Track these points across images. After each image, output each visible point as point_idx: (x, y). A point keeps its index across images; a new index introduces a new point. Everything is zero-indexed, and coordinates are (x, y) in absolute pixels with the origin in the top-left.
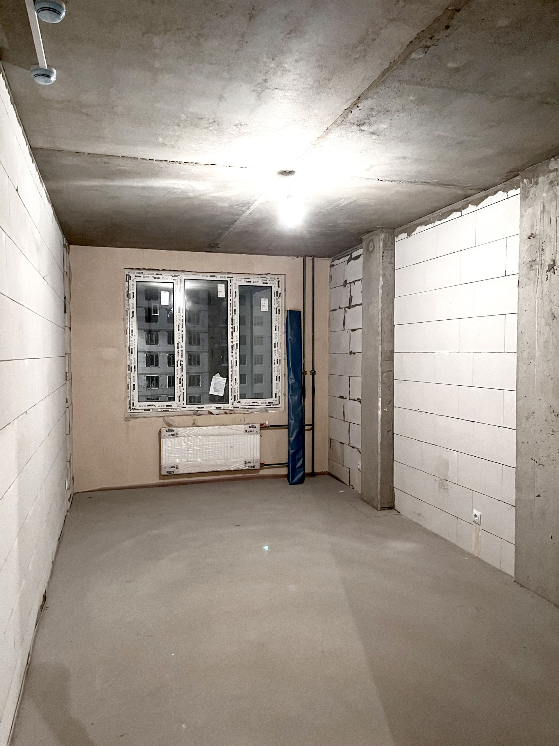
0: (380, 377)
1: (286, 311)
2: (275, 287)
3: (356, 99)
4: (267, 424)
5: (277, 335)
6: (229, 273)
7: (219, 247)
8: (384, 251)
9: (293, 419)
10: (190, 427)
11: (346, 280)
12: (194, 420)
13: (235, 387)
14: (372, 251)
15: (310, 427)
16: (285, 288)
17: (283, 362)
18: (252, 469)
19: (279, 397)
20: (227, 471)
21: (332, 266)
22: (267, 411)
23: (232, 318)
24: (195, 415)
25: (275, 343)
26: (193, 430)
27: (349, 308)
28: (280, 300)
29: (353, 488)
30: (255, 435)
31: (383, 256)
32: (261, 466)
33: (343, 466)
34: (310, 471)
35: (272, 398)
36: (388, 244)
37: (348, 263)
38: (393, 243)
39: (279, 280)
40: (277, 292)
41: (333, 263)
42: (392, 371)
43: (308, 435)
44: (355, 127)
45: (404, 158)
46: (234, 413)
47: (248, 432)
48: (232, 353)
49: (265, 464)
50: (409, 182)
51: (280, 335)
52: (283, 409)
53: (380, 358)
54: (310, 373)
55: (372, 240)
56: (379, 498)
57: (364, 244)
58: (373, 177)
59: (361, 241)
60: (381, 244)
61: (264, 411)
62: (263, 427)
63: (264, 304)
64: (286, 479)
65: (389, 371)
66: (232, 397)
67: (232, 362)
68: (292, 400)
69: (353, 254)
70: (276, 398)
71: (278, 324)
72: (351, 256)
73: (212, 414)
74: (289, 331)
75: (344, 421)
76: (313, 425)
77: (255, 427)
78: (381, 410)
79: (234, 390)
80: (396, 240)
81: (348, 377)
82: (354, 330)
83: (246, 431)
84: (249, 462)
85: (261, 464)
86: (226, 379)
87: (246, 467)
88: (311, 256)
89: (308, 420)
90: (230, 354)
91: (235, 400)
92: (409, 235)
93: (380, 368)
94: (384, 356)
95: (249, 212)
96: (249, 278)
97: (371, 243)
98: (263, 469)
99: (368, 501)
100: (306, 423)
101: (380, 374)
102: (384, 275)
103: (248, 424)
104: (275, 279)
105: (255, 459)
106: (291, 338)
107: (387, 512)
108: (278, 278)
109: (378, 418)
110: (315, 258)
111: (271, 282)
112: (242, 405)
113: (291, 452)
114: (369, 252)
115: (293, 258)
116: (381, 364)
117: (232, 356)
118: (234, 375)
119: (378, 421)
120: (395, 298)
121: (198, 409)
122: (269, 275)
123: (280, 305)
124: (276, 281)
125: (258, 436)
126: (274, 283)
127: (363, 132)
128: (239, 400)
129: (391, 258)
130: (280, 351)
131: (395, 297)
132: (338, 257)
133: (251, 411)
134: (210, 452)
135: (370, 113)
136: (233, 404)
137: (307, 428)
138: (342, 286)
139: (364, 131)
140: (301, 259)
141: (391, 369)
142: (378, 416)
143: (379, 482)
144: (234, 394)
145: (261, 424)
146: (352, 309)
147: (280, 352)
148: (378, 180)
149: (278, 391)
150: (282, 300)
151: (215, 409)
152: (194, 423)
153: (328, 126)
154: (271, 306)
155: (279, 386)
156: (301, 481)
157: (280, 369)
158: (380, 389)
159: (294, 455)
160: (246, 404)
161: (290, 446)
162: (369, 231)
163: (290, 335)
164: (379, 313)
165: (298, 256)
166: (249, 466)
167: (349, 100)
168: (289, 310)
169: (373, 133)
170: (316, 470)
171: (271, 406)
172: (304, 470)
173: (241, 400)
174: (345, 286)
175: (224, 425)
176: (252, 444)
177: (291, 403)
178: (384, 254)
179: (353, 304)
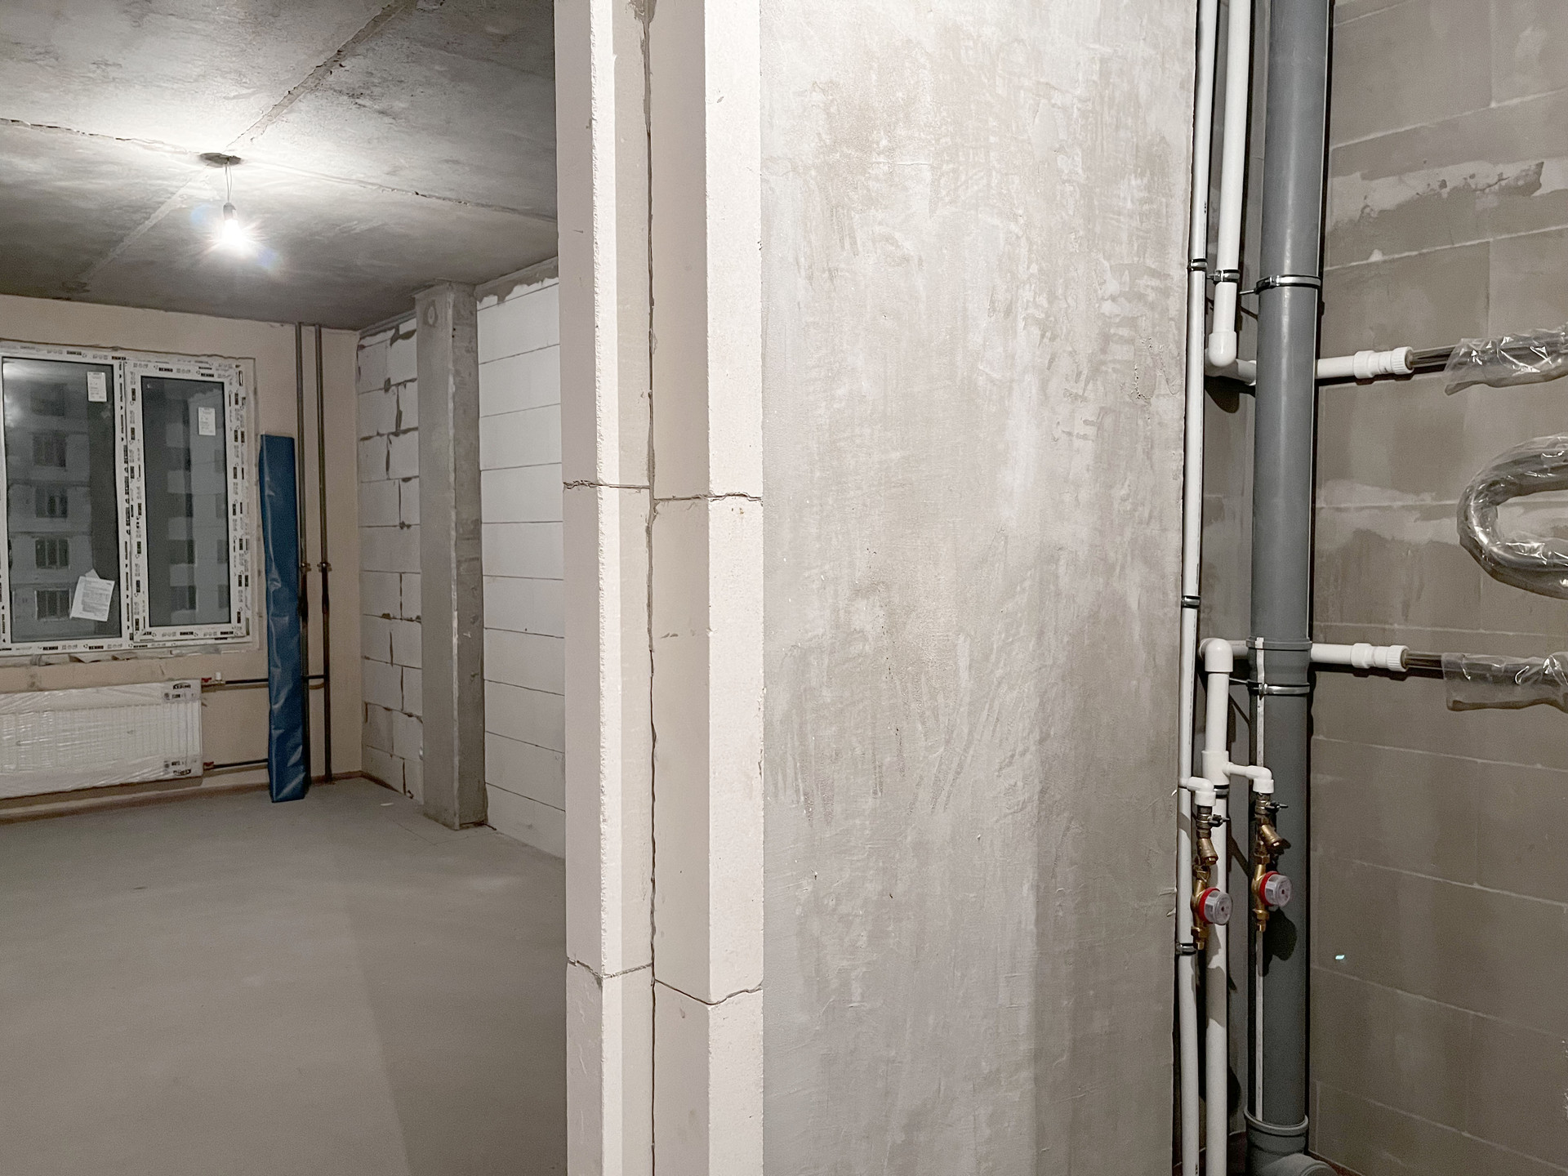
0: (454, 572)
1: (259, 437)
2: (231, 384)
3: (334, 54)
4: (219, 678)
5: (239, 487)
6: (115, 349)
7: (88, 291)
8: (455, 327)
9: (279, 665)
10: (23, 691)
11: (389, 379)
12: (32, 676)
13: (138, 602)
14: (433, 326)
15: (321, 681)
16: (255, 389)
17: (254, 544)
18: (184, 778)
19: (247, 620)
20: (122, 785)
21: (361, 347)
22: (217, 651)
23: (126, 447)
24: (36, 665)
25: (234, 505)
26: (30, 699)
27: (396, 434)
28: (243, 413)
29: (411, 798)
30: (189, 705)
31: (453, 336)
32: (204, 770)
33: (391, 756)
34: (323, 773)
35: (230, 622)
36: (462, 312)
37: (391, 345)
38: (473, 313)
39: (239, 369)
40: (237, 395)
41: (363, 342)
42: (479, 559)
43: (315, 698)
44: (346, 98)
45: (457, 162)
46: (136, 658)
47: (171, 697)
48: (128, 524)
49: (215, 764)
50: (478, 205)
51: (247, 488)
52: (258, 647)
53: (453, 533)
54: (317, 569)
55: (433, 303)
56: (457, 806)
57: (418, 308)
58: (405, 188)
59: (412, 303)
60: (450, 312)
61: (212, 650)
62: (207, 686)
63: (204, 420)
64: (267, 793)
65: (473, 559)
66: (130, 624)
67: (128, 544)
68: (275, 625)
69: (401, 326)
70: (239, 621)
71: (240, 463)
72: (398, 330)
73: (80, 661)
74: (267, 479)
75: (392, 663)
76: (326, 676)
77: (189, 686)
78: (457, 636)
79: (134, 607)
80: (479, 307)
81: (398, 575)
82: (406, 480)
83: (167, 695)
84: (173, 764)
85: (205, 764)
86: (113, 583)
87: (168, 773)
88: (314, 325)
89: (315, 666)
90: (122, 527)
91: (137, 629)
92: (501, 300)
93: (453, 554)
94: (461, 530)
95: (152, 224)
96: (166, 361)
97: (432, 308)
98: (211, 776)
99: (435, 816)
100: (311, 673)
101: (454, 565)
102: (457, 373)
103: (172, 680)
104: (231, 368)
105: (190, 754)
106: (272, 493)
107: (473, 832)
108: (237, 366)
109: (452, 651)
110: (323, 330)
111: (222, 373)
112: (156, 639)
113: (276, 733)
114: (429, 325)
115: (272, 326)
116: (456, 545)
117: (129, 532)
118: (133, 574)
119: (451, 658)
120: (480, 419)
121: (42, 652)
122: (217, 357)
123: (245, 424)
124: (233, 372)
125: (197, 705)
126: (229, 376)
127: (363, 109)
128: (148, 629)
129: (470, 342)
130: (246, 521)
131: (481, 416)
132: (373, 331)
133: (178, 651)
134: (77, 746)
135: (367, 79)
136: (132, 638)
137: (312, 682)
138: (381, 389)
139: (364, 106)
140: (290, 331)
141: (477, 556)
142: (451, 648)
143: (456, 775)
144: (135, 617)
145: (203, 679)
146: (402, 437)
147: (246, 525)
148: (417, 194)
149: (244, 607)
150: (248, 411)
151: (88, 650)
152: (33, 684)
153: (291, 89)
154: (222, 425)
155: (246, 597)
156: (299, 794)
157: (249, 559)
158: (455, 594)
159: (282, 740)
160: (167, 638)
161: (273, 722)
162: (426, 286)
163: (270, 487)
164: (448, 446)
165: (283, 322)
166: (174, 772)
167: (321, 52)
168: (266, 436)
169: (382, 113)
170: (336, 770)
171: (229, 641)
172: (307, 769)
173: (153, 630)
174: (387, 390)
175: (109, 685)
176: (183, 724)
177: (273, 630)
178: (455, 333)
179: (403, 427)
